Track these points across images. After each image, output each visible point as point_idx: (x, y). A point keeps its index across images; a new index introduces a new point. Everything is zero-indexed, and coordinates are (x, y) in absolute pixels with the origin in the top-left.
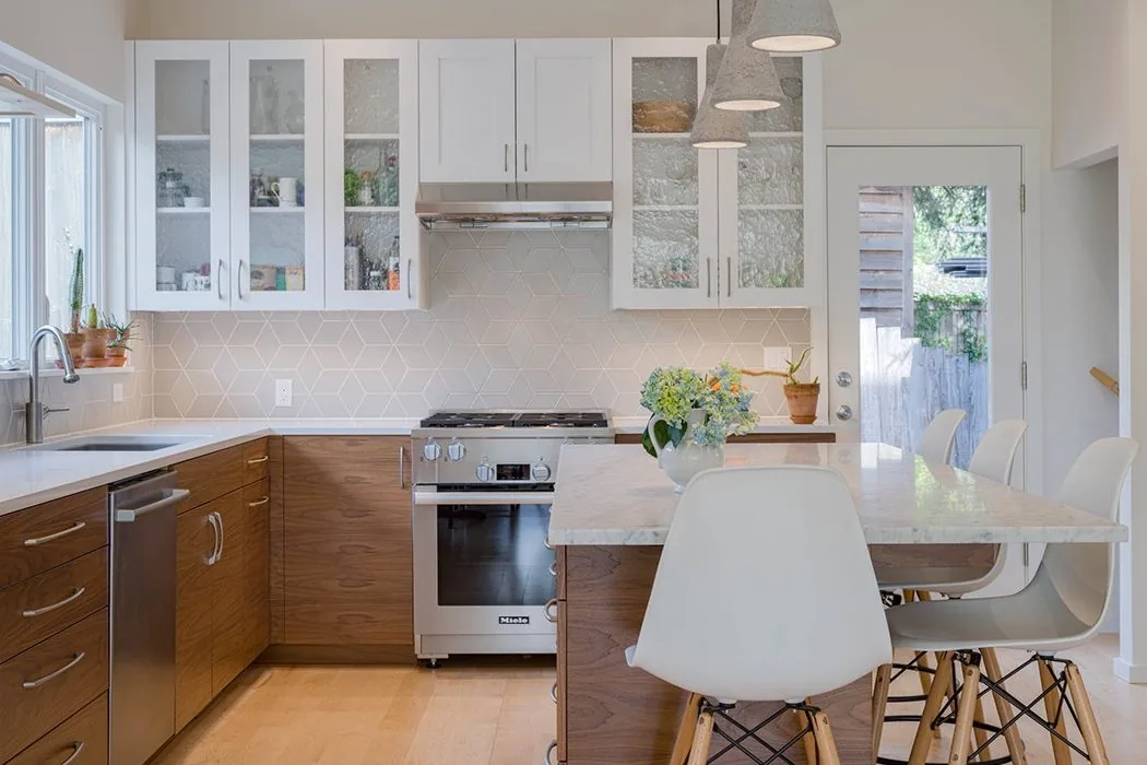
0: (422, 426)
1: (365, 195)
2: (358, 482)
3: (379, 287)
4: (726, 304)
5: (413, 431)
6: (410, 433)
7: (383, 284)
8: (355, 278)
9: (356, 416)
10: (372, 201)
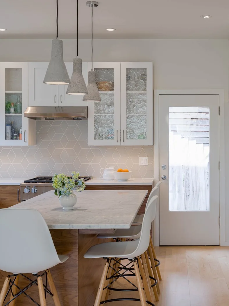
0: (24, 182)
1: (12, 110)
2: (5, 200)
3: (16, 139)
4: (122, 144)
5: (21, 184)
6: (20, 185)
7: (18, 138)
8: (9, 135)
9: (13, 178)
10: (14, 112)
